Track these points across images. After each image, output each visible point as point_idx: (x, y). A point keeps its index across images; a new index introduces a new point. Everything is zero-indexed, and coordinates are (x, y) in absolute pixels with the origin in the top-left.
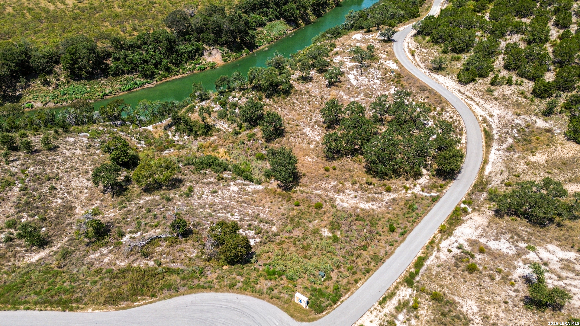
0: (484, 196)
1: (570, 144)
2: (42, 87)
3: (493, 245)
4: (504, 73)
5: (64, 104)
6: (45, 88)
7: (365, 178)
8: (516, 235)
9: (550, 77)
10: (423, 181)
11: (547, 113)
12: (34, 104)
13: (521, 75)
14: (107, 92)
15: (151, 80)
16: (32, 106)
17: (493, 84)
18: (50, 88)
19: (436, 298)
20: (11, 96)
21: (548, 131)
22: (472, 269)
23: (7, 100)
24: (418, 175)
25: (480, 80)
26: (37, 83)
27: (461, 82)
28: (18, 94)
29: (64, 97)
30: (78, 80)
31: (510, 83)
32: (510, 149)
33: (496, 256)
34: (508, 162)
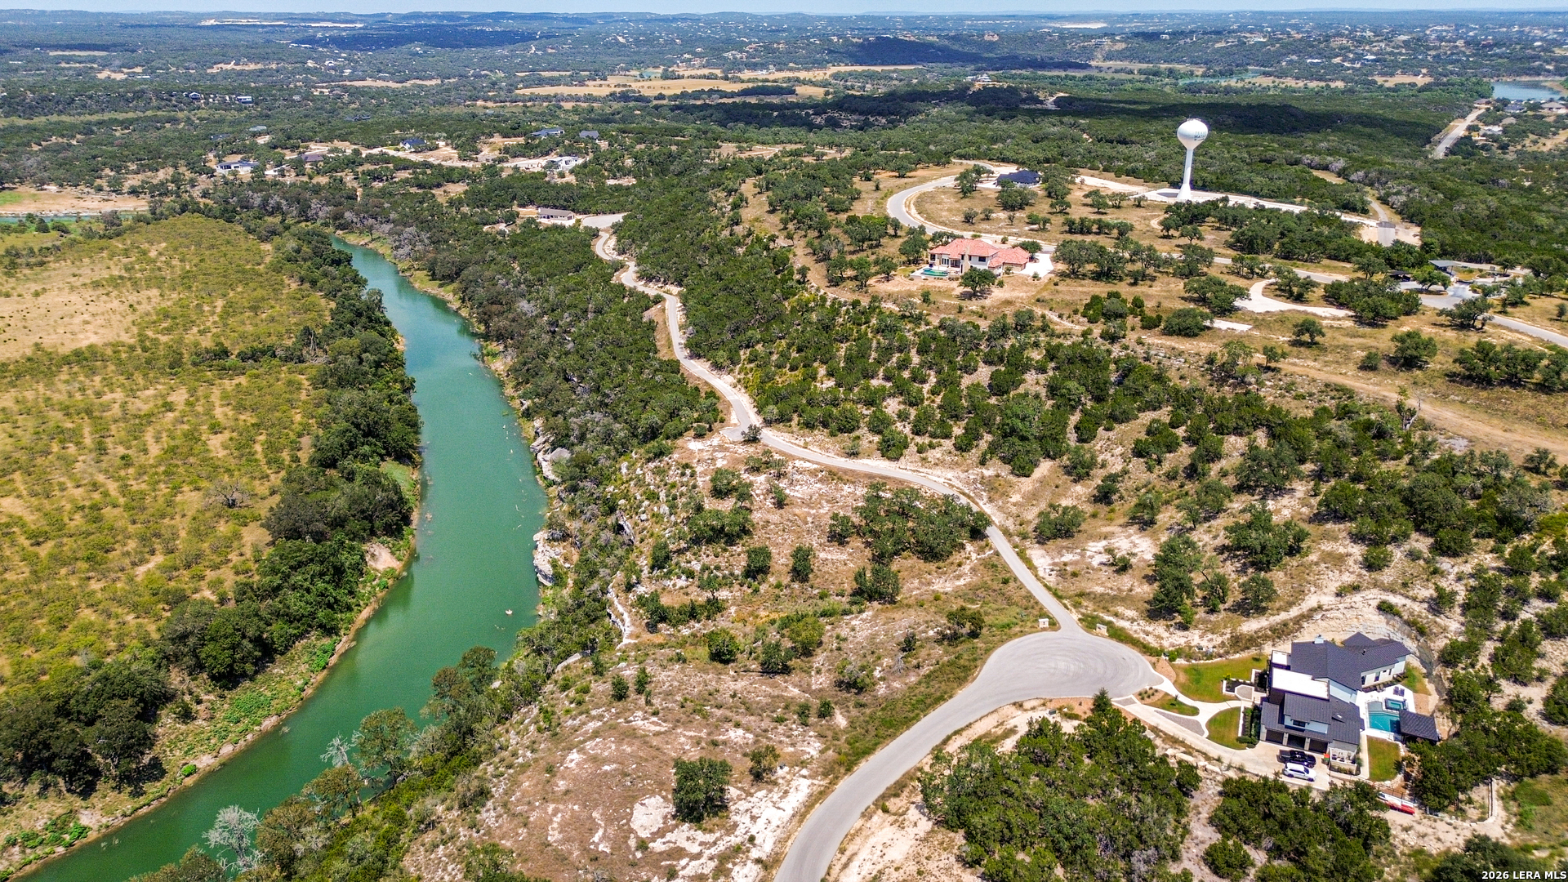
0: (1017, 539)
1: (1023, 479)
2: (183, 727)
3: (1064, 559)
4: (918, 439)
5: (249, 737)
6: (191, 727)
7: (932, 566)
8: (1068, 549)
9: (958, 431)
10: (969, 547)
11: (983, 463)
12: (195, 762)
13: (933, 436)
14: (299, 683)
15: (337, 634)
16: (195, 770)
17: (919, 452)
18: (199, 722)
19: (1081, 595)
20: (137, 770)
21: (998, 476)
22: (1074, 575)
23: (139, 780)
24: (963, 546)
25: (906, 452)
26: (166, 724)
27: (889, 459)
28: (146, 760)
29: (241, 727)
30: (235, 686)
31: (932, 446)
32: (991, 500)
33: (1076, 563)
34: (1000, 509)
